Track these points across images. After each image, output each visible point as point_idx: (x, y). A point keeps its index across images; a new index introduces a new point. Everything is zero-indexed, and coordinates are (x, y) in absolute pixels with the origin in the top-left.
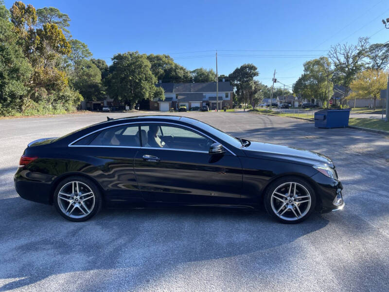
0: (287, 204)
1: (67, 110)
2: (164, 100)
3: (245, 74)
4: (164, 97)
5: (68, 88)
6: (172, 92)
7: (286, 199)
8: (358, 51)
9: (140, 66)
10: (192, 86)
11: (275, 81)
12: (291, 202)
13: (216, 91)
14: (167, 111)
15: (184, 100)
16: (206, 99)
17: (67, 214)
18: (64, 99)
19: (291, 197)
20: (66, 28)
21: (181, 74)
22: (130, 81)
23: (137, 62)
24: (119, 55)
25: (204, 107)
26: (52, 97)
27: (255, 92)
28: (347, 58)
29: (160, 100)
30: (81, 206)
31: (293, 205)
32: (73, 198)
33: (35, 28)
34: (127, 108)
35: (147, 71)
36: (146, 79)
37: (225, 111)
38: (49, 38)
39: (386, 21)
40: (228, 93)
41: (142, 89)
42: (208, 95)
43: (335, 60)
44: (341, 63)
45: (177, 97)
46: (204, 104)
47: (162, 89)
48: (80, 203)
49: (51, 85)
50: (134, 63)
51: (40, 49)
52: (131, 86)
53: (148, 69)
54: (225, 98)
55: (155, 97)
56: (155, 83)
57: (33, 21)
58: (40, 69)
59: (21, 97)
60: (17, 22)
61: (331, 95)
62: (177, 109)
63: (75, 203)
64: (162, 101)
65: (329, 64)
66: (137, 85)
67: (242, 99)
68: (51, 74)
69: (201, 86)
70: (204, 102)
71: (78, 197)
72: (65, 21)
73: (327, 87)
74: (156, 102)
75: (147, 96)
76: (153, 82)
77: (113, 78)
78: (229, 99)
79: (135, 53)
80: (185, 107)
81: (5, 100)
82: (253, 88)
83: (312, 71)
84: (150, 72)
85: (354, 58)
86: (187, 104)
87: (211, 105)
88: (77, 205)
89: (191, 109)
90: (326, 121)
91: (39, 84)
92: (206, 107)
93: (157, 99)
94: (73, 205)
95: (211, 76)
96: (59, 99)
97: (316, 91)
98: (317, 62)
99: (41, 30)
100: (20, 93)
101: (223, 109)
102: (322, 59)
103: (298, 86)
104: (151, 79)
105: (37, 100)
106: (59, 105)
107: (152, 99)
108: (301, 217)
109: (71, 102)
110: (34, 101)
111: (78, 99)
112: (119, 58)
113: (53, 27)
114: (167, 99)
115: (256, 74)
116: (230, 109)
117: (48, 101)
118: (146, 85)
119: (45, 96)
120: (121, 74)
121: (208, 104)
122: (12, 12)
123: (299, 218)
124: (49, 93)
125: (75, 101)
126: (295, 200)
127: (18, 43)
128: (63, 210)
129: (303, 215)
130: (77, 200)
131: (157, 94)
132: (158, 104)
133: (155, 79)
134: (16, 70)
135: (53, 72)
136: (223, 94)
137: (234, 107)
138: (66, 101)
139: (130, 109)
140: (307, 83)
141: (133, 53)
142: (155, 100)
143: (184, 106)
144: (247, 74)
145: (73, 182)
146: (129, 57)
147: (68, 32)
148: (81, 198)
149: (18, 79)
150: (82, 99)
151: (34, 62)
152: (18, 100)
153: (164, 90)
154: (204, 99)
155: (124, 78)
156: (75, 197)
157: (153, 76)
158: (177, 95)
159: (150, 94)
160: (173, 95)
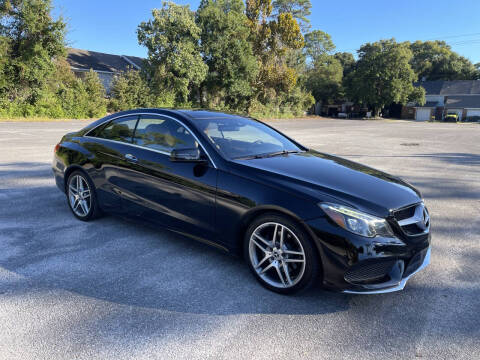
1: (295, 114)
2: (423, 105)
4: (423, 101)
5: (299, 89)
6: (438, 93)
7: (271, 250)
9: (394, 59)
12: (276, 256)
15: (455, 106)
17: (74, 209)
18: (293, 101)
19: (278, 247)
20: (305, 17)
21: (458, 67)
22: (378, 78)
23: (390, 52)
24: (368, 45)
26: (281, 99)
29: (417, 105)
30: (83, 204)
31: (280, 262)
32: (78, 194)
33: (268, 20)
34: (369, 114)
35: (404, 65)
36: (400, 76)
38: (281, 31)
41: (391, 90)
45: (445, 101)
47: (423, 90)
49: (280, 86)
50: (385, 55)
51: (271, 44)
52: (377, 85)
53: (406, 62)
55: (410, 100)
57: (268, 13)
58: (269, 67)
59: (248, 98)
60: (252, 15)
63: (79, 199)
64: (420, 106)
66: (388, 85)
68: (280, 73)
72: (306, 8)
74: (411, 108)
75: (398, 99)
76: (411, 80)
77: (356, 75)
79: (391, 40)
80: (455, 116)
81: (233, 101)
84: (408, 66)
86: (460, 112)
88: (80, 202)
89: (465, 119)
91: (268, 84)
93: (413, 103)
96: (288, 100)
99: (274, 22)
100: (246, 93)
104: (408, 75)
105: (264, 101)
106: (287, 109)
107: (404, 104)
108: (288, 286)
109: (300, 105)
110: (262, 103)
111: (310, 102)
112: (367, 49)
113: (286, 17)
114: (428, 104)
117: (276, 103)
118: (398, 84)
119: (273, 98)
120: (367, 70)
122: (247, 4)
123: (285, 286)
124: (278, 94)
125: (305, 104)
126: (283, 255)
127: (249, 39)
128: (72, 205)
130: (80, 196)
131: (413, 97)
132: (414, 110)
133: (413, 76)
134: (242, 69)
135: (282, 69)
138: (295, 103)
139: (373, 115)
141: (387, 41)
142: (409, 105)
143: (454, 114)
145: (78, 176)
146: (381, 46)
147: (307, 21)
148: (83, 195)
149: (245, 78)
150: (314, 101)
151: (265, 59)
152: (245, 102)
153: (426, 90)
155: (371, 75)
157: (412, 72)
158: (446, 98)
159: (402, 97)
160: (439, 98)
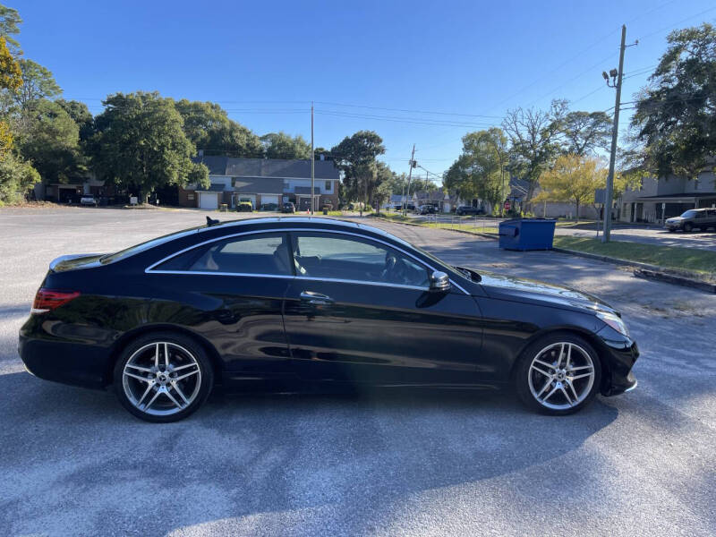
0: (555, 381)
1: (5, 199)
2: (207, 188)
3: (360, 149)
4: (208, 182)
5: (10, 155)
6: (224, 174)
7: (553, 372)
8: (550, 123)
9: (162, 121)
10: (263, 164)
11: (414, 164)
12: (561, 377)
13: (309, 176)
14: (213, 210)
15: (243, 190)
16: (290, 190)
17: (141, 408)
19: (561, 368)
21: (242, 141)
22: (142, 148)
23: (155, 112)
24: (120, 96)
25: (286, 204)
27: (378, 182)
28: (533, 133)
29: (199, 188)
30: (173, 392)
31: (563, 382)
32: (155, 376)
34: (134, 200)
35: (176, 131)
36: (174, 147)
37: (325, 214)
39: (609, 74)
40: (330, 182)
41: (164, 166)
42: (293, 182)
43: (513, 133)
44: (522, 141)
45: (233, 184)
46: (286, 200)
47: (205, 168)
48: (168, 385)
50: (149, 114)
52: (142, 158)
53: (178, 127)
54: (324, 191)
55: (191, 181)
56: (191, 154)
61: (506, 193)
62: (233, 206)
63: (158, 385)
64: (204, 189)
65: (504, 141)
66: (156, 158)
67: (354, 195)
69: (280, 165)
70: (285, 195)
71: (166, 374)
72: (10, 21)
73: (500, 180)
74: (192, 192)
75: (175, 178)
76: (188, 153)
77: (105, 139)
78: (331, 192)
79: (153, 94)
80: (250, 204)
82: (375, 176)
83: (476, 151)
84: (183, 135)
85: (544, 132)
86: (253, 198)
87: (299, 201)
88: (163, 390)
89: (260, 207)
90: (518, 238)
92: (290, 205)
93: (194, 185)
94: (155, 388)
95: (298, 148)
97: (482, 186)
98: (485, 137)
101: (320, 210)
102: (493, 131)
103: (453, 176)
104: (184, 147)
107: (184, 186)
108: (577, 403)
109: (14, 184)
111: (30, 179)
112: (119, 101)
114: (214, 187)
115: (381, 151)
116: (334, 210)
118: (172, 157)
120: (122, 132)
121: (293, 200)
123: (573, 405)
125: (23, 183)
126: (568, 374)
128: (132, 400)
129: (580, 400)
130: (162, 380)
131: (194, 177)
132: (196, 195)
133: (191, 148)
136: (321, 183)
137: (340, 208)
138: (4, 181)
139: (140, 202)
140: (469, 170)
141: (148, 95)
142: (189, 188)
143: (248, 201)
144: (364, 148)
145: (157, 344)
146: (140, 101)
147: (14, 44)
148: (171, 375)
150: (37, 178)
153: (209, 169)
154: (285, 191)
155: (130, 142)
156: (159, 374)
157: (188, 141)
158: (234, 180)
159: (180, 176)
160: (226, 180)
